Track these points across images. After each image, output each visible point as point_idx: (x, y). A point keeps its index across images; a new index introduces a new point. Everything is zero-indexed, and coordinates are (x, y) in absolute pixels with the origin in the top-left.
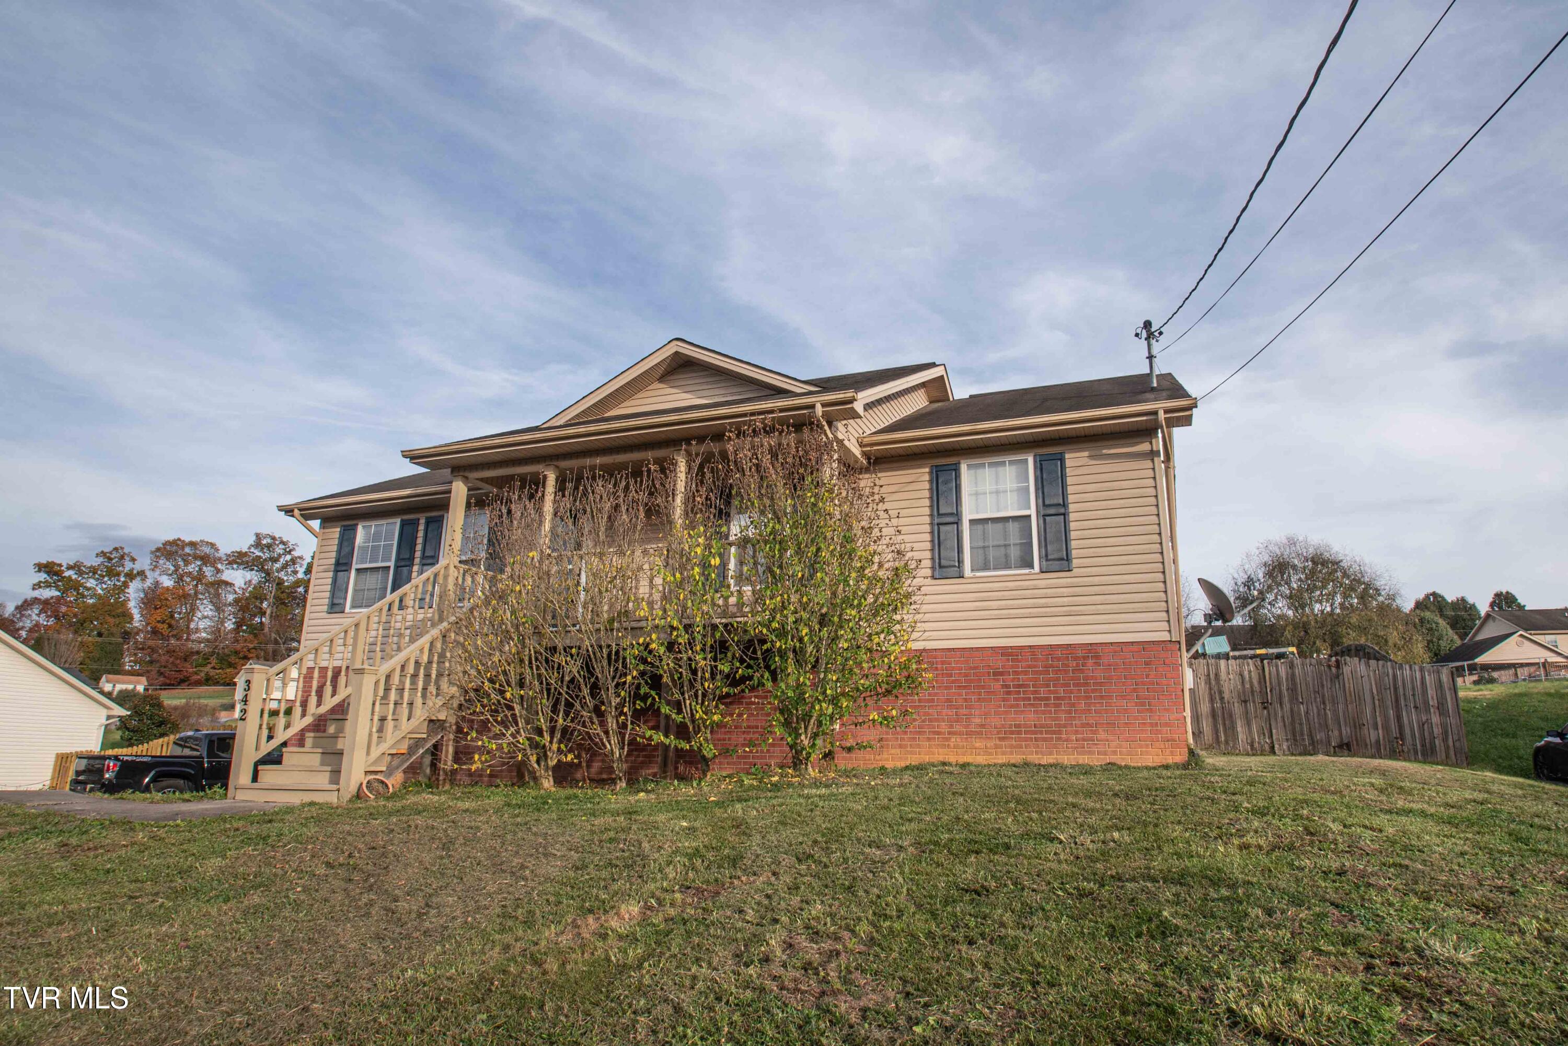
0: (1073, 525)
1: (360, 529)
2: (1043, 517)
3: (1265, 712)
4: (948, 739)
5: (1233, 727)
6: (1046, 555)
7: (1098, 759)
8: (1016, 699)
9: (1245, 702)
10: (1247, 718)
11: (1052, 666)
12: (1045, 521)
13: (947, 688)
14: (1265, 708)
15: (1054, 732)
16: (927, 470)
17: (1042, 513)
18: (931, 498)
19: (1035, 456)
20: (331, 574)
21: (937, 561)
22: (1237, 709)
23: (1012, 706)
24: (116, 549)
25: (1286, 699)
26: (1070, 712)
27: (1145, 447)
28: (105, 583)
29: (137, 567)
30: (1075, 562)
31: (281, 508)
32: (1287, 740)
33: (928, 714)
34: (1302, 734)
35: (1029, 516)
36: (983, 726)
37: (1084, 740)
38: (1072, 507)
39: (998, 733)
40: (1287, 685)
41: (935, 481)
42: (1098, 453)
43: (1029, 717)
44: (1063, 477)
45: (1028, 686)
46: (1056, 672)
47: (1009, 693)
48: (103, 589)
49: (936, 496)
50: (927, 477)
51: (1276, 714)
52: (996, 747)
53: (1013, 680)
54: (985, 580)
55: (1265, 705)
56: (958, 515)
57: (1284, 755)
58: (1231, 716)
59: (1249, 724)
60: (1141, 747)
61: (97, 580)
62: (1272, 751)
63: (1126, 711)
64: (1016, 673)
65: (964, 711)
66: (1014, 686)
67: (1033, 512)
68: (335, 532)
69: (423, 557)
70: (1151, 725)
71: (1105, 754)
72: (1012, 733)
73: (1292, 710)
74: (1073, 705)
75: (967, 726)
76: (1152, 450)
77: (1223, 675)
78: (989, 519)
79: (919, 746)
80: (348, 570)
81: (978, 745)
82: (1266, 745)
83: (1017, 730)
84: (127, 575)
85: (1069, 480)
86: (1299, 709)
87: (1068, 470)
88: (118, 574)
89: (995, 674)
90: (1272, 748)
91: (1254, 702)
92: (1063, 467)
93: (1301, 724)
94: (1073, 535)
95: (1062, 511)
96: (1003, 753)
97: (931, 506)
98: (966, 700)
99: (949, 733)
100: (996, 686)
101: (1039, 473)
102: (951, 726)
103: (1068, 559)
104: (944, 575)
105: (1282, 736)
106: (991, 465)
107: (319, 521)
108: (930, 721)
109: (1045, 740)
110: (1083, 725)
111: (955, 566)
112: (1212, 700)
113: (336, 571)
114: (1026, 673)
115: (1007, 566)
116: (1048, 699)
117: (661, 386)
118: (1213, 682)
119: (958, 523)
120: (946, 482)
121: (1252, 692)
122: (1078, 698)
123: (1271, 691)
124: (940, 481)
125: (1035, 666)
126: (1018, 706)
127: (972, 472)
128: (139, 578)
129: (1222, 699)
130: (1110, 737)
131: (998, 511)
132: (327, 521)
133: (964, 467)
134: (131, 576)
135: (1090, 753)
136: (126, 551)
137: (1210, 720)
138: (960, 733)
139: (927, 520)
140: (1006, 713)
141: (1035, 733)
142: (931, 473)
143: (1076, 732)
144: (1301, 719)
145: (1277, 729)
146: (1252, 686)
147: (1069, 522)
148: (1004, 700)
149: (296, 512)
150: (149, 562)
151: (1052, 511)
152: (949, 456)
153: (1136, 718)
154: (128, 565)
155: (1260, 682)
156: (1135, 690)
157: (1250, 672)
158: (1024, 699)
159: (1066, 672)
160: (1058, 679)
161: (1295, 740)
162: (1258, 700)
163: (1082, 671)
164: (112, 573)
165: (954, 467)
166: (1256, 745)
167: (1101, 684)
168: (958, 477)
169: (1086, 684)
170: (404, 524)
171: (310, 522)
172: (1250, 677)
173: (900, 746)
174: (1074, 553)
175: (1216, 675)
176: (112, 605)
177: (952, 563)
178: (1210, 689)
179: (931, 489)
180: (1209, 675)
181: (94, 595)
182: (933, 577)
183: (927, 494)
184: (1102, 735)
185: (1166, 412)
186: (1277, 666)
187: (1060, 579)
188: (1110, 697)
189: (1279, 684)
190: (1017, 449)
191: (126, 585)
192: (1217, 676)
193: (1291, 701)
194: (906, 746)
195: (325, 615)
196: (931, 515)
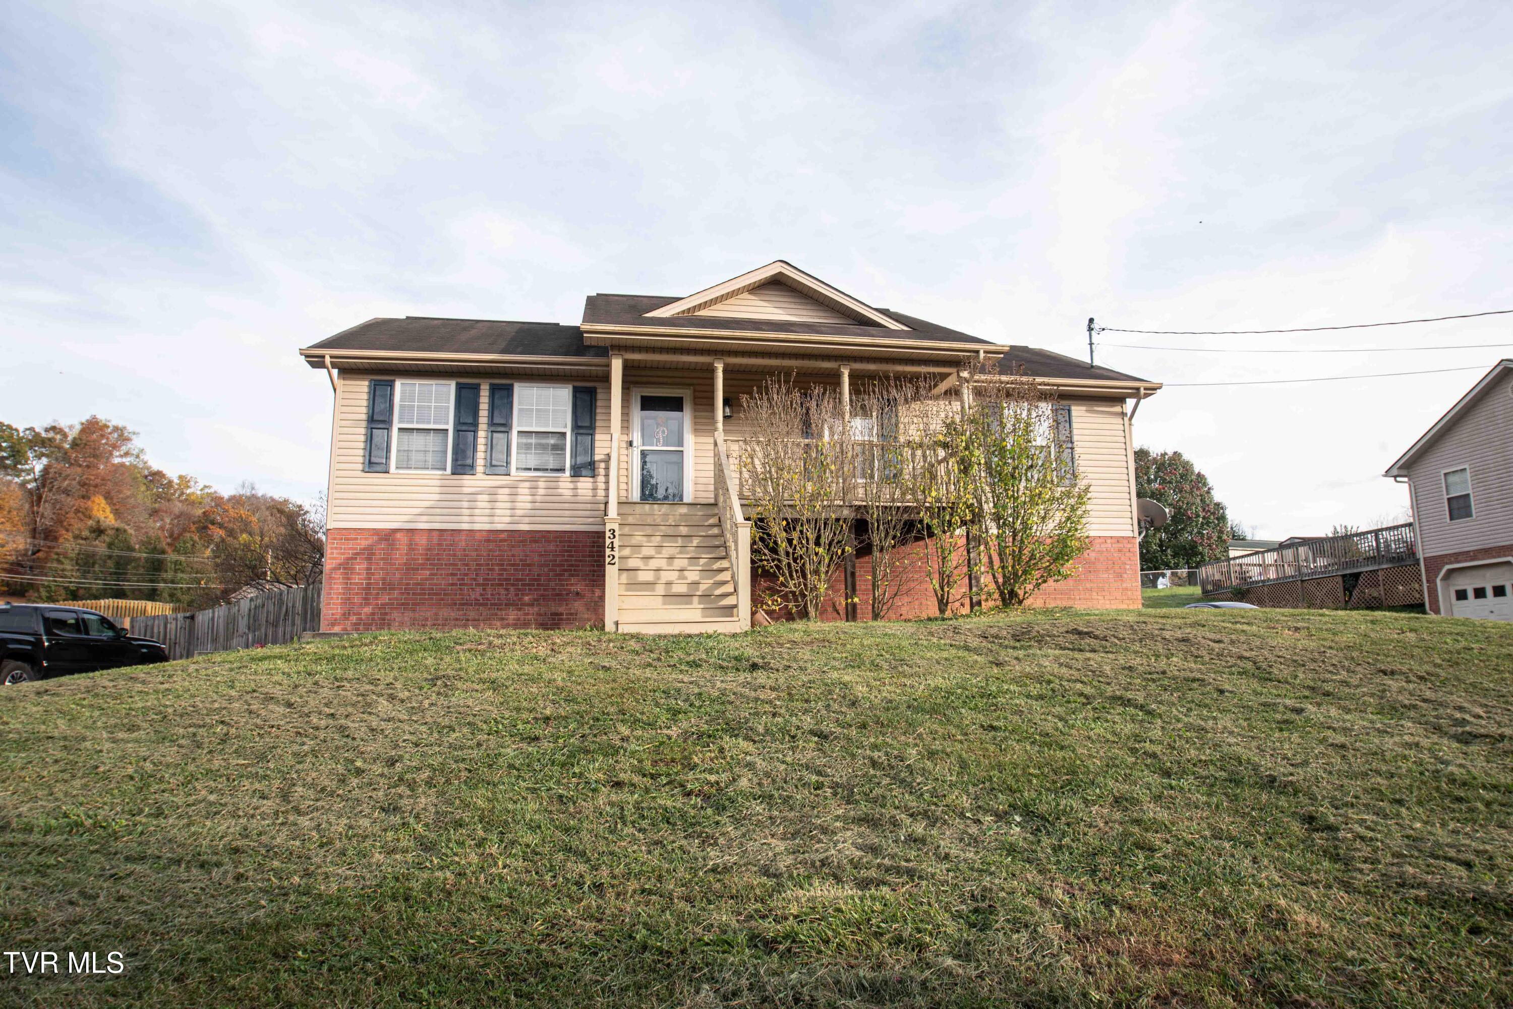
0: (1077, 457)
1: (399, 386)
2: (1058, 449)
6: (1060, 475)
15: (1066, 594)
17: (1058, 446)
19: (1052, 405)
26: (1076, 581)
27: (1118, 409)
30: (1078, 481)
37: (1084, 599)
38: (1076, 444)
42: (1090, 408)
44: (1070, 422)
63: (1108, 580)
67: (1052, 444)
68: (361, 388)
69: (492, 423)
70: (1122, 589)
74: (1078, 576)
76: (1122, 412)
80: (388, 429)
83: (1043, 592)
85: (1074, 425)
87: (1073, 418)
92: (1070, 416)
94: (1077, 463)
95: (1070, 445)
101: (1055, 417)
103: (1073, 479)
107: (336, 371)
110: (1084, 590)
117: (752, 297)
122: (1080, 572)
130: (1099, 597)
132: (350, 371)
143: (1080, 594)
147: (1075, 454)
151: (1064, 445)
153: (1113, 585)
156: (1113, 568)
167: (1093, 563)
169: (1085, 563)
170: (460, 387)
174: (1078, 475)
184: (1095, 596)
185: (1144, 389)
188: (1099, 571)
195: (360, 474)
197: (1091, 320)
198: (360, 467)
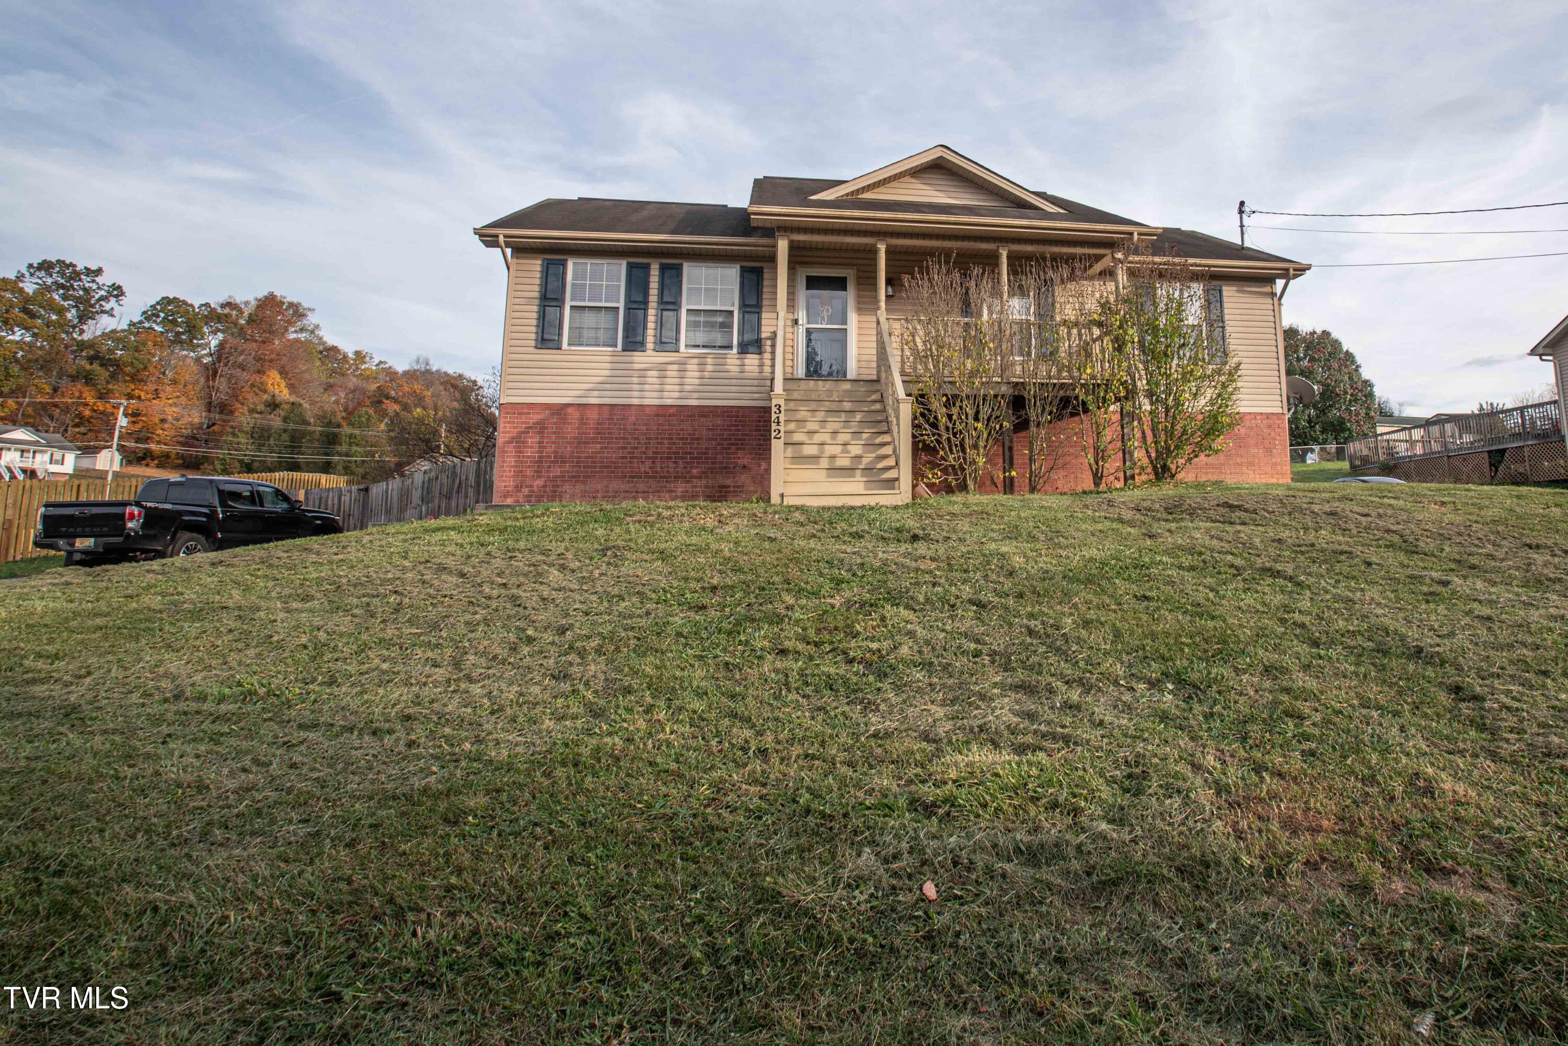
0: (1227, 336)
1: (571, 265)
2: (1210, 328)
15: (1217, 468)
17: (1209, 325)
19: (1204, 286)
20: (535, 308)
26: (1226, 456)
27: (1267, 289)
35: (1200, 326)
37: (1235, 473)
38: (1226, 323)
42: (1241, 289)
44: (1221, 302)
63: (1258, 455)
67: (1203, 323)
68: (535, 265)
69: (661, 301)
70: (1272, 464)
76: (1272, 292)
80: (560, 307)
85: (1225, 305)
87: (1224, 298)
92: (1221, 296)
94: (1227, 341)
95: (1221, 325)
101: (1207, 297)
103: (1224, 357)
107: (510, 251)
113: (543, 305)
117: (913, 180)
130: (1249, 472)
132: (522, 250)
133: (1158, 286)
143: (1230, 468)
147: (1225, 333)
151: (1215, 324)
153: (1263, 460)
156: (1262, 443)
167: (1244, 438)
170: (630, 266)
184: (1245, 470)
185: (1294, 270)
188: (1249, 447)
195: (532, 350)
197: (1242, 204)
198: (533, 343)
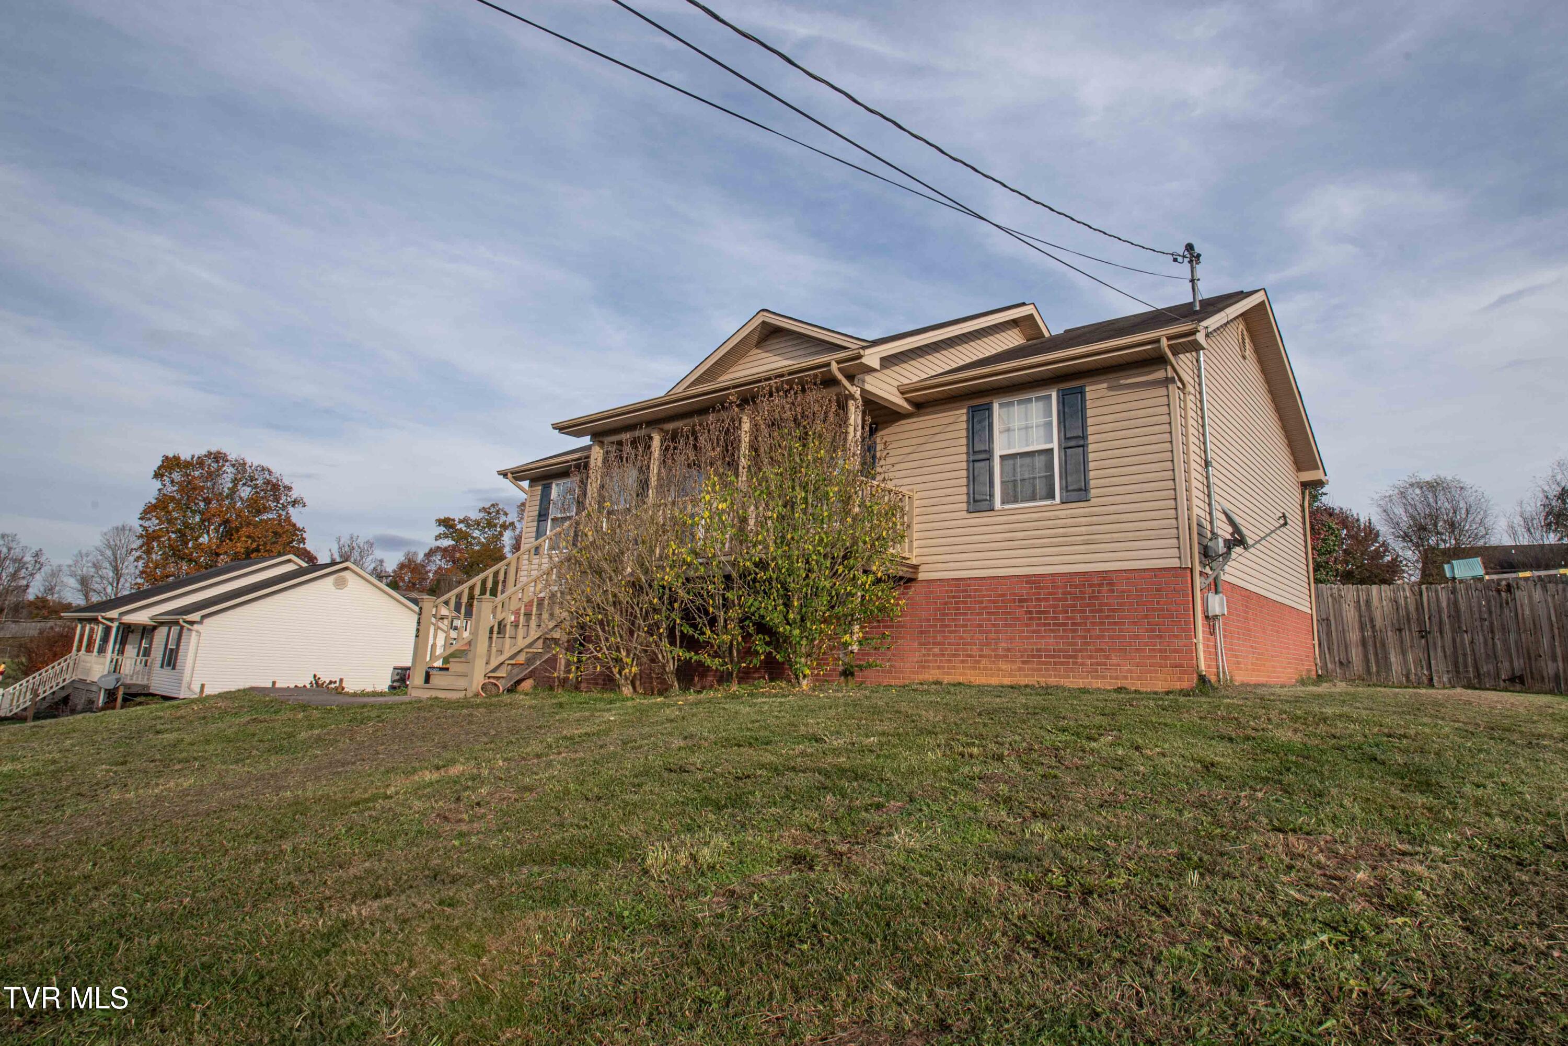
0: (1091, 456)
1: (554, 486)
2: (1064, 449)
3: (1423, 641)
4: (978, 662)
5: (1386, 658)
6: (1067, 487)
7: (1110, 684)
8: (1038, 625)
9: (1400, 630)
10: (1402, 648)
11: (1070, 593)
12: (1066, 452)
13: (978, 614)
14: (1423, 637)
15: (1071, 657)
16: (965, 411)
17: (1063, 446)
18: (967, 437)
19: (1058, 391)
20: (535, 524)
21: (972, 496)
22: (1391, 638)
23: (1034, 631)
24: (493, 505)
25: (1447, 628)
26: (1085, 637)
27: (1160, 375)
28: (486, 533)
29: (509, 519)
30: (1093, 492)
31: (500, 473)
32: (1448, 672)
33: (961, 638)
34: (1466, 666)
35: (1052, 450)
36: (1008, 650)
37: (1098, 664)
38: (1091, 439)
39: (1022, 656)
40: (1448, 612)
41: (971, 420)
42: (1115, 384)
43: (1049, 642)
44: (1083, 409)
45: (1048, 612)
46: (1074, 599)
47: (1031, 619)
48: (485, 538)
49: (972, 435)
50: (964, 418)
51: (1435, 644)
52: (1020, 669)
53: (1035, 606)
54: (1012, 512)
55: (1424, 634)
56: (989, 452)
57: (1444, 688)
58: (1383, 645)
59: (1404, 653)
60: (1150, 672)
61: (480, 531)
62: (1431, 684)
63: (1137, 637)
64: (1038, 600)
65: (993, 635)
66: (1038, 612)
67: (1055, 445)
70: (1160, 651)
71: (1117, 678)
72: (1033, 656)
73: (1454, 641)
74: (1089, 631)
75: (995, 650)
76: (1167, 377)
77: (1375, 602)
78: (1018, 454)
79: (954, 668)
80: (546, 520)
81: (1004, 667)
82: (1424, 678)
83: (1037, 654)
84: (502, 526)
85: (1089, 413)
86: (1462, 640)
87: (1088, 403)
88: (495, 526)
89: (1020, 601)
90: (1431, 680)
91: (1410, 630)
92: (1083, 400)
93: (1465, 655)
94: (1092, 465)
95: (1081, 442)
96: (1026, 676)
97: (968, 445)
98: (994, 625)
99: (980, 656)
100: (1020, 612)
101: (1061, 407)
102: (982, 650)
103: (1086, 489)
104: (978, 509)
105: (1442, 667)
106: (1020, 402)
107: (528, 482)
108: (964, 644)
109: (1062, 663)
110: (1097, 650)
111: (986, 500)
112: (1362, 628)
113: (539, 521)
114: (1047, 600)
115: (1033, 499)
116: (1066, 624)
117: (758, 351)
118: (1363, 608)
119: (990, 459)
120: (980, 422)
121: (1409, 620)
122: (1093, 624)
123: (1429, 618)
124: (975, 420)
125: (1055, 593)
126: (1039, 631)
127: (1005, 410)
128: (510, 528)
129: (1373, 627)
130: (1121, 662)
131: (1027, 445)
132: (534, 480)
133: (996, 406)
134: (504, 527)
135: (1104, 677)
136: (501, 506)
137: (1360, 648)
138: (990, 656)
139: (964, 457)
140: (1028, 638)
141: (1053, 657)
142: (968, 413)
143: (1091, 657)
144: (1464, 649)
145: (1436, 659)
146: (1408, 615)
147: (1088, 453)
148: (1027, 625)
149: (510, 475)
150: (516, 515)
151: (1072, 443)
152: (983, 396)
153: (1146, 644)
154: (503, 519)
155: (1417, 609)
156: (1146, 617)
157: (1406, 598)
158: (1045, 625)
159: (1083, 598)
160: (1074, 606)
161: (1458, 672)
162: (1415, 628)
163: (1097, 598)
164: (490, 525)
165: (986, 407)
166: (1412, 677)
167: (1114, 610)
168: (990, 416)
169: (1101, 611)
171: (521, 483)
172: (1406, 604)
173: (939, 667)
174: (1092, 483)
175: (1367, 601)
176: (491, 550)
177: (984, 497)
178: (1360, 616)
179: (968, 429)
180: (1359, 601)
181: (479, 543)
182: (968, 511)
183: (964, 433)
184: (1115, 661)
185: (1169, 339)
186: (1436, 591)
187: (1077, 509)
188: (1123, 623)
189: (1440, 611)
190: (1043, 385)
191: (501, 534)
192: (1368, 603)
193: (1453, 631)
194: (943, 667)
196: (968, 453)
